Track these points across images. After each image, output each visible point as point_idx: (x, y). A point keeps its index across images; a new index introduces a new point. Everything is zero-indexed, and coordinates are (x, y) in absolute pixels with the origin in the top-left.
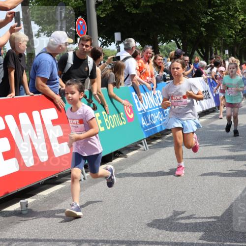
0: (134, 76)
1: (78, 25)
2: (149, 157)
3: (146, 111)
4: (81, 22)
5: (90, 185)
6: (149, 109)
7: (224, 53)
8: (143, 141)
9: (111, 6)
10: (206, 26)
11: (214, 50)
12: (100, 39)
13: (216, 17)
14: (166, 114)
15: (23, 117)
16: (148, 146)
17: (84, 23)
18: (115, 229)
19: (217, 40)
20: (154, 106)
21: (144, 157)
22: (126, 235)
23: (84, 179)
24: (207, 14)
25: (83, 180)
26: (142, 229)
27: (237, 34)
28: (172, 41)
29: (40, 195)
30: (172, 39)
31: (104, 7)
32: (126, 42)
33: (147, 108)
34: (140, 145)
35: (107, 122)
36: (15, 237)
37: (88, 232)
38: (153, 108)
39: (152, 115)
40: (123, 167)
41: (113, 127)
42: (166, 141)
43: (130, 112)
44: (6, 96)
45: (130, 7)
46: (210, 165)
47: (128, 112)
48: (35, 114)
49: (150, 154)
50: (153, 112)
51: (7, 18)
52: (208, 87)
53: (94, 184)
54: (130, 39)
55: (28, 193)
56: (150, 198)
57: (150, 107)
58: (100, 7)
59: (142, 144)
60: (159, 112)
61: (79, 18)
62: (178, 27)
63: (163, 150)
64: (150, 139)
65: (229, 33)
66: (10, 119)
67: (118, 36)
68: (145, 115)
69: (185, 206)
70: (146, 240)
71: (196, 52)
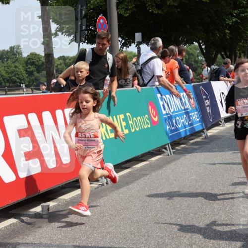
1: (99, 24)
2: (174, 163)
3: (171, 114)
4: (101, 21)
5: (113, 190)
6: (174, 112)
8: (167, 146)
9: (134, 5)
10: (230, 27)
11: (238, 54)
12: (120, 39)
13: (242, 19)
14: (191, 118)
15: (46, 115)
16: (172, 151)
17: (105, 21)
20: (180, 109)
21: (169, 162)
22: (156, 244)
23: (107, 183)
24: (232, 15)
25: (105, 184)
26: (173, 238)
28: (194, 43)
29: (61, 199)
30: (194, 41)
31: (126, 5)
32: (153, 42)
33: (172, 110)
34: (164, 150)
35: (131, 124)
37: (115, 239)
38: (179, 111)
39: (177, 118)
40: (147, 172)
41: (138, 129)
42: (192, 146)
43: (154, 114)
45: (152, 7)
46: (240, 173)
47: (153, 114)
48: (59, 113)
49: (175, 160)
50: (179, 115)
53: (117, 189)
54: (157, 38)
56: (178, 206)
57: (176, 110)
59: (166, 149)
60: (185, 116)
61: (100, 16)
62: (202, 28)
63: (188, 156)
64: (174, 144)
66: (33, 117)
67: (138, 36)
68: (170, 118)
69: (217, 215)
71: (219, 56)
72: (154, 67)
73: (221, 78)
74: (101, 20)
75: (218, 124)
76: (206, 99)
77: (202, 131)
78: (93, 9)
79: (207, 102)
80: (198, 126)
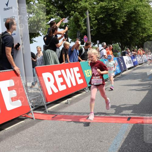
0: (105, 56)
7: (135, 47)
8: (109, 79)
9: (96, 32)
10: (129, 38)
11: (132, 46)
12: (92, 43)
13: (132, 34)
15: (67, 70)
18: (101, 109)
19: (133, 42)
24: (129, 34)
27: (140, 40)
29: (73, 97)
30: (117, 42)
31: (94, 32)
36: (66, 111)
44: (61, 63)
48: (71, 69)
51: (62, 36)
52: (131, 59)
55: (70, 97)
58: (92, 32)
59: (108, 79)
62: (119, 38)
65: (137, 40)
66: (63, 71)
67: (98, 42)
70: (112, 113)
71: (126, 47)
72: (103, 52)
73: (126, 55)
74: (85, 37)
75: (125, 71)
76: (122, 62)
77: (120, 73)
78: (83, 33)
79: (122, 63)
80: (119, 71)
